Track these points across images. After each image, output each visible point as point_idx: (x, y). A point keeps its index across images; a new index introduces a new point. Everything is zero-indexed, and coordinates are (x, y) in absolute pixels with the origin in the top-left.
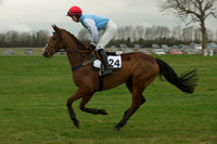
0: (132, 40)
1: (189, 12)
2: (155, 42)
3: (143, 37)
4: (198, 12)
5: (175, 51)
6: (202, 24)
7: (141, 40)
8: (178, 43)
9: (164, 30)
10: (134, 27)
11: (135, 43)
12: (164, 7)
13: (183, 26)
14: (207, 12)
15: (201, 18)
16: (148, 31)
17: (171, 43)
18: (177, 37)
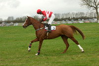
0: (70, 18)
1: (91, 6)
2: (79, 18)
3: (75, 17)
4: (95, 6)
5: (87, 21)
6: (97, 11)
7: (74, 18)
8: (88, 18)
9: (82, 13)
10: (71, 13)
11: (72, 19)
12: (82, 5)
13: (90, 12)
14: (98, 6)
15: (96, 8)
16: (76, 14)
17: (85, 18)
18: (88, 16)
